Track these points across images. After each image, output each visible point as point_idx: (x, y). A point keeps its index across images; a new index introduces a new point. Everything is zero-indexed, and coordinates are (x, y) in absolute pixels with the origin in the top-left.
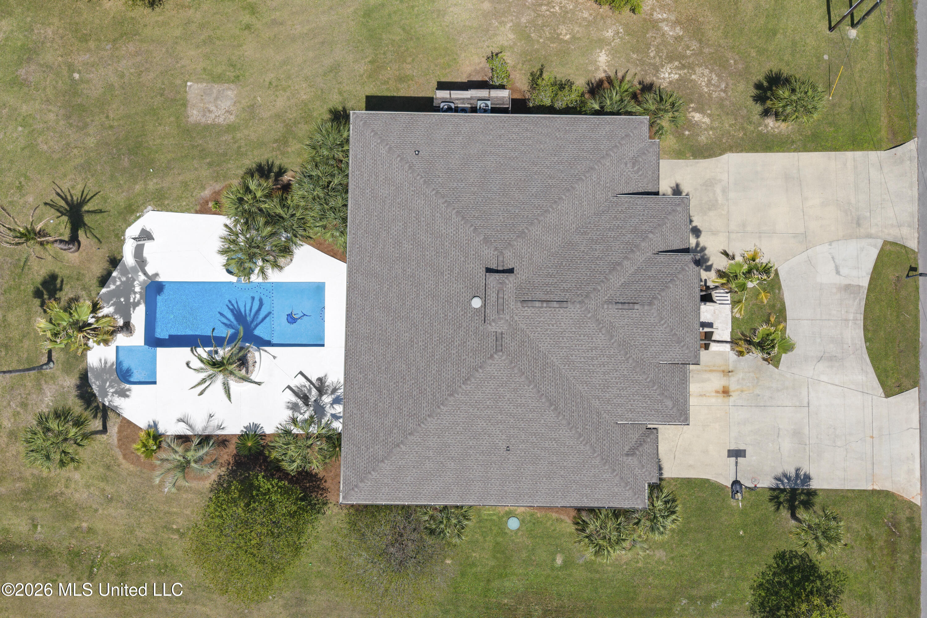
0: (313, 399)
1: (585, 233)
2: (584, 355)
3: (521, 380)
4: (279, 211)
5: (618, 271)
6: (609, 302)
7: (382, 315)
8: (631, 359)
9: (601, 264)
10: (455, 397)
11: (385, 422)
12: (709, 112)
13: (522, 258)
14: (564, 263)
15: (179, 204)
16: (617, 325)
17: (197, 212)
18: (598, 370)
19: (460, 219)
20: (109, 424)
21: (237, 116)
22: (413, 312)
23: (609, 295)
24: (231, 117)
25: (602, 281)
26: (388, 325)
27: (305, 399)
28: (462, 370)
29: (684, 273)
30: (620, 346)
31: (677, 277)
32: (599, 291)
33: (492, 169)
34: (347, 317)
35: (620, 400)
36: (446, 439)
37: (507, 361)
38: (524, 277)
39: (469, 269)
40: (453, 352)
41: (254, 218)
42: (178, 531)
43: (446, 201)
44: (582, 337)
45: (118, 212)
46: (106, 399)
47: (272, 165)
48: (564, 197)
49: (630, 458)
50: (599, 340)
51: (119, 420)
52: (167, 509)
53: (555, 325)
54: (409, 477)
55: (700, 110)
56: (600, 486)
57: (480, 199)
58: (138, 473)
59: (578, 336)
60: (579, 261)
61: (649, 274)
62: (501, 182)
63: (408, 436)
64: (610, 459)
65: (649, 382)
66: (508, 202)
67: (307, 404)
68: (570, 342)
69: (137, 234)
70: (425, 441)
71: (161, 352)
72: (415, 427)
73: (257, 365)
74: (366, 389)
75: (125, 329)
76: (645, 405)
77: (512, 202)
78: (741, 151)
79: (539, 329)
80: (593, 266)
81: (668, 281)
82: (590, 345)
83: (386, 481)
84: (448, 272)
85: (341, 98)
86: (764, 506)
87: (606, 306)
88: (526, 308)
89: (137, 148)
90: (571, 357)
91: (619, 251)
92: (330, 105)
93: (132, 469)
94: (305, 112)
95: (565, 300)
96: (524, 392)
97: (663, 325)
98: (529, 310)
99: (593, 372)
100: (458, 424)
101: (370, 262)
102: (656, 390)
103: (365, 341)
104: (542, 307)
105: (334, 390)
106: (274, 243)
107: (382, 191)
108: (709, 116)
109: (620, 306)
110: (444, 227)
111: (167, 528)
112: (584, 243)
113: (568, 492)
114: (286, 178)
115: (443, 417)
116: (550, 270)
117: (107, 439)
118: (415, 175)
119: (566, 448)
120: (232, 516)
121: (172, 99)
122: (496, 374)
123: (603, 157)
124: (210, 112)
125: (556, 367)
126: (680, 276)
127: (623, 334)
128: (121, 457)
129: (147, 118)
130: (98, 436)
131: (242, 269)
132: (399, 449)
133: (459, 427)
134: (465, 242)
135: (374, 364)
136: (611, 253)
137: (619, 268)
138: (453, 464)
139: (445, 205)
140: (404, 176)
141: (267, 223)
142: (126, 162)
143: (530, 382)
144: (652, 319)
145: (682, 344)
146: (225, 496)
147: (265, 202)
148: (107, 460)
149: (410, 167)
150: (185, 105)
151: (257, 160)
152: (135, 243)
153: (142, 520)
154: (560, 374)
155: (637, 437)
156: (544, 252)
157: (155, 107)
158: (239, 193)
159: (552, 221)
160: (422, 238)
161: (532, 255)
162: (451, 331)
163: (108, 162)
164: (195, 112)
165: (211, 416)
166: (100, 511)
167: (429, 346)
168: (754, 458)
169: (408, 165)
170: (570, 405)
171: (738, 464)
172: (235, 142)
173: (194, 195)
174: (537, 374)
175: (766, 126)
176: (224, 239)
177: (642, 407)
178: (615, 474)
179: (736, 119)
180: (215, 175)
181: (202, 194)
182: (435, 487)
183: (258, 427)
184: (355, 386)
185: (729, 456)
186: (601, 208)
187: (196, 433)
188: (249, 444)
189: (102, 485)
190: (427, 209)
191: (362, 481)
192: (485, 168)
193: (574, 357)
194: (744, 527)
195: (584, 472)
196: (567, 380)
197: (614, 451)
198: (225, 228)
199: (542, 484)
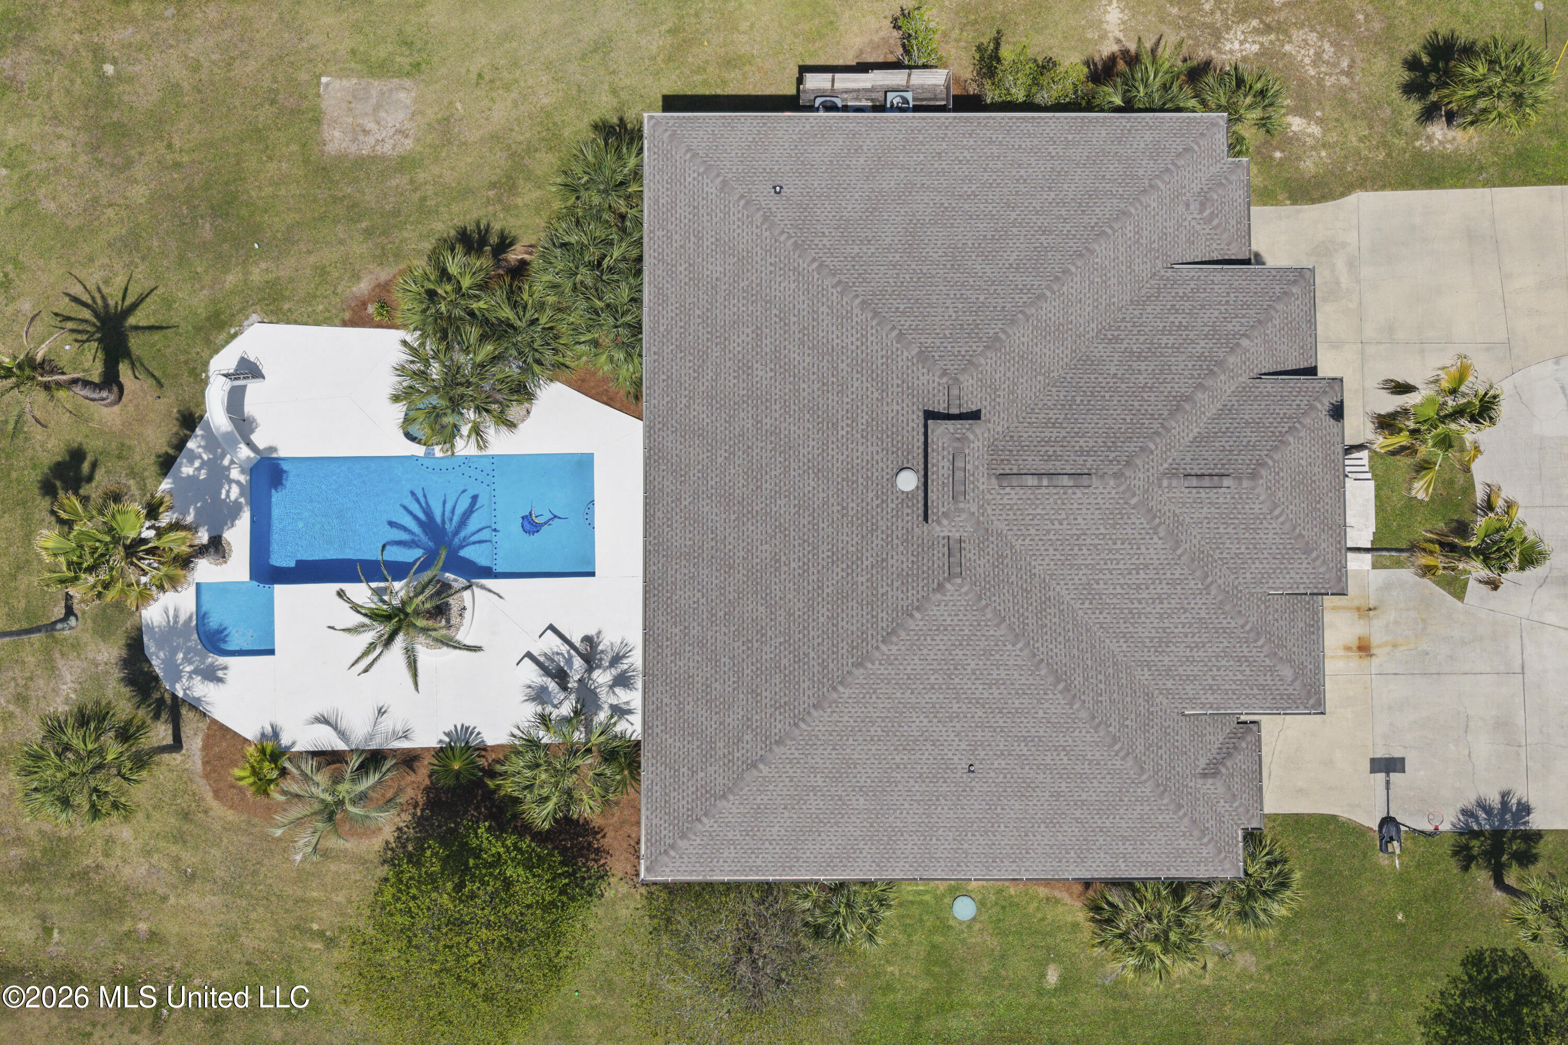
0: (577, 677)
1: (1117, 339)
2: (1122, 581)
3: (999, 633)
4: (507, 313)
5: (1186, 412)
6: (1171, 474)
7: (715, 510)
8: (1215, 585)
9: (1153, 399)
10: (866, 668)
11: (728, 720)
12: (1319, 114)
13: (996, 390)
14: (1078, 399)
15: (310, 309)
16: (1188, 520)
17: (345, 324)
18: (1148, 610)
19: (870, 315)
20: (187, 731)
21: (418, 140)
22: (778, 502)
23: (1170, 461)
24: (407, 142)
25: (1157, 433)
26: (728, 530)
27: (561, 676)
28: (880, 615)
29: (1313, 415)
30: (1193, 560)
31: (1300, 423)
32: (1152, 452)
33: (927, 219)
34: (646, 517)
35: (1192, 667)
36: (848, 751)
37: (970, 596)
38: (1000, 429)
39: (890, 415)
40: (860, 579)
41: (458, 328)
42: (321, 934)
43: (840, 282)
44: (1119, 546)
45: (194, 327)
46: (178, 686)
47: (487, 231)
48: (1073, 269)
49: (1210, 781)
50: (1151, 550)
51: (203, 725)
52: (299, 893)
53: (1065, 522)
54: (777, 828)
55: (1303, 111)
56: (1152, 837)
57: (907, 276)
58: (243, 825)
59: (1110, 542)
60: (1107, 395)
61: (1247, 417)
62: (947, 242)
63: (774, 747)
64: (1171, 785)
65: (1248, 632)
66: (962, 280)
67: (564, 688)
68: (1094, 556)
69: (231, 366)
70: (807, 755)
71: (282, 592)
72: (788, 728)
73: (467, 614)
74: (687, 655)
75: (212, 550)
76: (1240, 677)
77: (971, 280)
78: (1383, 188)
79: (1033, 531)
80: (1136, 404)
81: (1284, 430)
82: (1133, 561)
83: (730, 835)
84: (846, 421)
85: (615, 101)
86: (1443, 866)
87: (1165, 483)
88: (1008, 490)
89: (228, 203)
90: (1095, 586)
91: (1186, 373)
92: (596, 117)
93: (230, 818)
94: (548, 130)
95: (1086, 471)
96: (1005, 657)
97: (1277, 517)
98: (1013, 492)
99: (1139, 614)
100: (874, 723)
101: (689, 407)
102: (1261, 647)
103: (684, 562)
104: (1039, 487)
105: (616, 659)
106: (498, 377)
107: (710, 267)
108: (1320, 121)
109: (1194, 482)
110: (836, 332)
111: (301, 929)
112: (1115, 359)
113: (1088, 850)
114: (514, 256)
115: (843, 709)
116: (1051, 413)
117: (183, 761)
118: (776, 233)
119: (1086, 766)
120: (429, 909)
121: (292, 110)
122: (948, 622)
123: (1145, 191)
124: (366, 132)
125: (1065, 606)
126: (1307, 421)
127: (1199, 537)
128: (209, 796)
129: (246, 146)
130: (166, 757)
131: (437, 427)
132: (755, 773)
133: (875, 728)
134: (880, 361)
135: (701, 608)
136: (1170, 377)
137: (1187, 407)
138: (862, 799)
139: (839, 289)
140: (755, 237)
141: (483, 338)
142: (206, 231)
143: (1017, 635)
144: (1257, 506)
145: (1314, 555)
146: (414, 871)
147: (478, 298)
148: (184, 802)
149: (766, 219)
150: (317, 121)
151: (458, 222)
152: (228, 384)
153: (253, 915)
154: (1074, 619)
155: (1221, 740)
156: (1039, 378)
157: (260, 126)
158: (429, 280)
159: (1051, 315)
160: (792, 355)
161: (1014, 384)
162: (856, 539)
163: (173, 232)
164: (337, 134)
165: (381, 712)
166: (172, 900)
167: (811, 569)
168: (1422, 773)
169: (761, 213)
170: (1094, 681)
171: (1391, 786)
172: (415, 190)
173: (339, 290)
174: (1029, 621)
175: (1429, 139)
176: (401, 370)
177: (1235, 682)
178: (1181, 813)
179: (1371, 128)
180: (378, 252)
181: (354, 289)
182: (827, 846)
183: (472, 733)
184: (665, 651)
185: (1373, 770)
186: (1144, 291)
187: (353, 747)
188: (456, 766)
189: (174, 849)
190: (802, 298)
191: (683, 836)
192: (914, 215)
193: (1102, 586)
194: (1406, 906)
195: (1122, 811)
196: (1088, 631)
197: (1179, 769)
198: (403, 349)
199: (1039, 837)
